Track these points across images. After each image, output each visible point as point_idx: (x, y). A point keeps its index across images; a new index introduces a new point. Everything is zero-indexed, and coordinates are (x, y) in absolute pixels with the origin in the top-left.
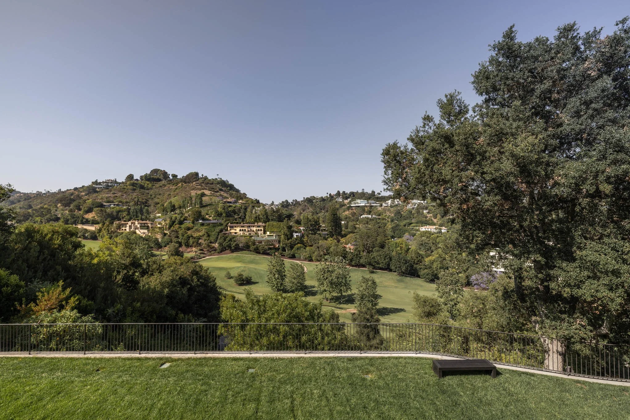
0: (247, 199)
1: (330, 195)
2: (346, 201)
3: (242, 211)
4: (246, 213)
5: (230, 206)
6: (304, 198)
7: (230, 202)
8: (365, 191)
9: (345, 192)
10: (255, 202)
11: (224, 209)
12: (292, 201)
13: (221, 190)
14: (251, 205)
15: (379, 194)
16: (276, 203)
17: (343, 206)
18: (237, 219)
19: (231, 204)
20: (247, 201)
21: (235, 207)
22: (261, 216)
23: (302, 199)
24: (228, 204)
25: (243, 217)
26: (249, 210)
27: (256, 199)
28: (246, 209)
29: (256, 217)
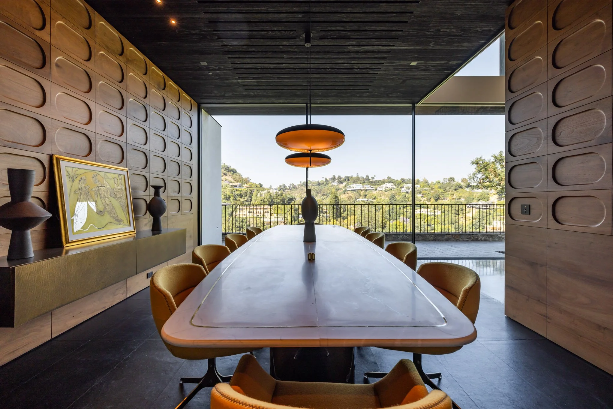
0: (251, 184)
1: (326, 179)
2: (341, 186)
3: (248, 194)
4: (252, 197)
5: (237, 190)
6: (301, 182)
7: (236, 186)
8: (360, 176)
9: (340, 176)
10: (259, 186)
11: (231, 192)
12: (289, 185)
13: (225, 174)
14: (256, 189)
15: (373, 178)
16: (274, 187)
17: (339, 190)
18: (244, 202)
19: (237, 188)
20: (251, 185)
21: (241, 191)
22: (266, 200)
23: (299, 183)
24: (235, 188)
25: (249, 200)
26: (254, 193)
27: (260, 184)
28: (251, 193)
29: (262, 200)
